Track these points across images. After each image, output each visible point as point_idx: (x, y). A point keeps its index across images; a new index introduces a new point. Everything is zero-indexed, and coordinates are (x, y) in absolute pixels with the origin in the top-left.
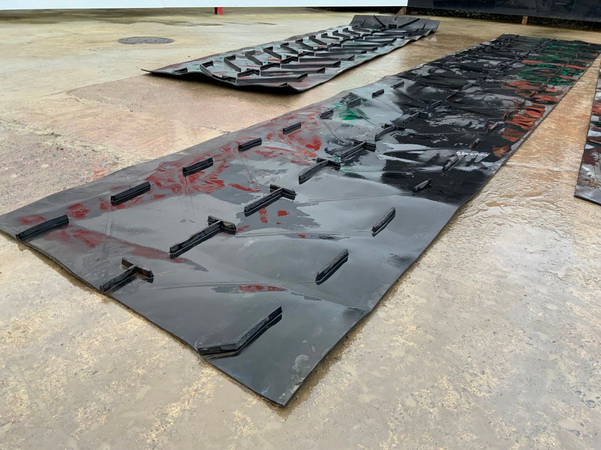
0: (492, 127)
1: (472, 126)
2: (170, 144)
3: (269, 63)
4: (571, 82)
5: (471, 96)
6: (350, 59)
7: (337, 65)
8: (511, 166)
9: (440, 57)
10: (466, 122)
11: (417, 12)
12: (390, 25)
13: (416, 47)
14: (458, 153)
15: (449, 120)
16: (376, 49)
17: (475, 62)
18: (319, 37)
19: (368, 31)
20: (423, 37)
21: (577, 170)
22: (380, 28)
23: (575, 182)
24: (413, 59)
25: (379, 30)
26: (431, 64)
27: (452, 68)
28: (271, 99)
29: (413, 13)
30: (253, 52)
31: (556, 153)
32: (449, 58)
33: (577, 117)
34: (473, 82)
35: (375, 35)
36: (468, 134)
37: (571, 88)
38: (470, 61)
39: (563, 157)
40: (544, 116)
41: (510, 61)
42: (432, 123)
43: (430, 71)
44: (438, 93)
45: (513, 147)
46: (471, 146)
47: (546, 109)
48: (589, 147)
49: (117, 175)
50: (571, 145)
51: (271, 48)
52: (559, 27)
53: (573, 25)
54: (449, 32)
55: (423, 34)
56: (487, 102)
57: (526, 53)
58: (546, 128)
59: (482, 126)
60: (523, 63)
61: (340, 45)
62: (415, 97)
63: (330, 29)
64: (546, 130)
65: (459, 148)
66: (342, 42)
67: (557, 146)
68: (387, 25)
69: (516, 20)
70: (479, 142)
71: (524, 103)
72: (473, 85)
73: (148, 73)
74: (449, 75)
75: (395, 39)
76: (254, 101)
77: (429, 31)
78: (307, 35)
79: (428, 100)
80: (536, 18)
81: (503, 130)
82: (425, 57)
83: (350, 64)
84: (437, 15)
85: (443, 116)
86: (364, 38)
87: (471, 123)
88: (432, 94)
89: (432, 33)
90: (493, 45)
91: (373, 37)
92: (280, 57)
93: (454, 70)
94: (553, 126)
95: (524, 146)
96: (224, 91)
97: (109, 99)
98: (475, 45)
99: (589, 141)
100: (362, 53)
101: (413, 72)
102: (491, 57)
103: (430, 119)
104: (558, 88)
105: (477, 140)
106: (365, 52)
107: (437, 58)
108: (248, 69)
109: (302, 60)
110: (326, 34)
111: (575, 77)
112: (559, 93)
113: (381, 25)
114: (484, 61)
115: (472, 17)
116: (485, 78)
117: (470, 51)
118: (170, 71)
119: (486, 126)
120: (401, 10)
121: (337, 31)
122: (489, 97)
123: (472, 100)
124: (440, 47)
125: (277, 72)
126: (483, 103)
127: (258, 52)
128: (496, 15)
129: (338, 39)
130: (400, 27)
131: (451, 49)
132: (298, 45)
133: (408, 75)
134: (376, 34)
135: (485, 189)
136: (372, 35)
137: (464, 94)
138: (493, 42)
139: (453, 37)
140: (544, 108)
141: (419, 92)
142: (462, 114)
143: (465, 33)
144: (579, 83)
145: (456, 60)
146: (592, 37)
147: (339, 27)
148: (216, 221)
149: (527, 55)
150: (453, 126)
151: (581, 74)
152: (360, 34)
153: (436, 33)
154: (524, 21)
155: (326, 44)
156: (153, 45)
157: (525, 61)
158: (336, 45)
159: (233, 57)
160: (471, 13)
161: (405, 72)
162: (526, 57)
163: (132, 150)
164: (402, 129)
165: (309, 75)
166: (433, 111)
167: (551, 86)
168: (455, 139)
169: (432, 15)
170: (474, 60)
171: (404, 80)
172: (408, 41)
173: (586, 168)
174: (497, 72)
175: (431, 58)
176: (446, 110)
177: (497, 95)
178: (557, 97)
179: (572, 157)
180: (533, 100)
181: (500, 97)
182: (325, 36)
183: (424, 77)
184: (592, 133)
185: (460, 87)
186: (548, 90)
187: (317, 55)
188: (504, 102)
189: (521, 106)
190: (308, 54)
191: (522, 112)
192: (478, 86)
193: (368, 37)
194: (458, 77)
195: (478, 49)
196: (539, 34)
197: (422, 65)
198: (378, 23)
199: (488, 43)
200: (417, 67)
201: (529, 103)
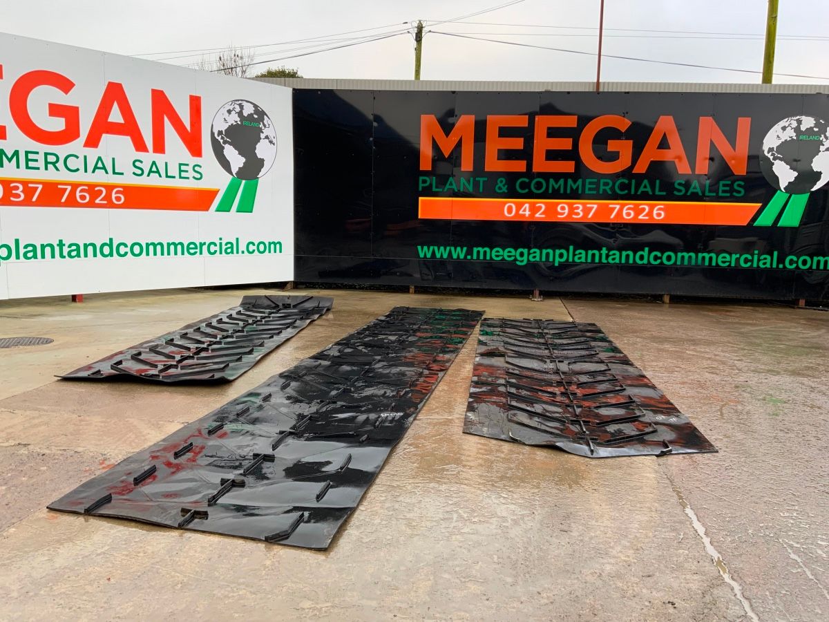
0: (402, 394)
1: (387, 395)
2: (143, 438)
3: (182, 356)
4: (456, 351)
5: (380, 370)
6: (262, 345)
7: (251, 352)
8: (420, 420)
9: (344, 335)
10: (382, 392)
11: (304, 286)
12: (283, 305)
13: (318, 327)
14: (382, 415)
15: (369, 392)
16: (281, 332)
17: (376, 339)
18: (214, 323)
19: (264, 313)
20: (321, 315)
21: (463, 417)
22: (274, 308)
23: (463, 424)
24: (320, 339)
25: (275, 311)
26: (338, 344)
27: (358, 346)
28: (205, 391)
29: (301, 286)
30: (157, 346)
31: (449, 407)
32: (352, 336)
33: (463, 379)
34: (379, 358)
35: (273, 317)
36: (385, 401)
37: (457, 356)
38: (371, 338)
39: (454, 409)
40: (438, 381)
41: (405, 335)
42: (356, 395)
43: (339, 351)
44: (353, 370)
45: (419, 406)
46: (389, 409)
47: (439, 375)
48: (471, 400)
49: (122, 465)
50: (459, 400)
51: (172, 340)
52: (444, 294)
53: (456, 291)
54: (344, 308)
55: (319, 311)
56: (394, 374)
57: (417, 326)
58: (441, 390)
59: (394, 393)
60: (417, 336)
61: (242, 331)
62: (335, 376)
63: (222, 313)
64: (441, 391)
65: (381, 411)
66: (243, 327)
67: (449, 402)
68: (281, 305)
69: (404, 290)
70: (395, 405)
71: (422, 373)
72: (380, 361)
73: (59, 378)
74: (357, 353)
75: (296, 321)
76: (191, 394)
77: (325, 309)
78: (201, 321)
79: (346, 377)
80: (422, 287)
81: (410, 395)
82: (330, 337)
83: (264, 351)
84: (325, 288)
85: (363, 389)
86: (263, 320)
87: (385, 393)
88: (347, 371)
89: (328, 310)
90: (388, 319)
91: (271, 319)
92: (189, 349)
93: (360, 348)
94: (446, 388)
95: (427, 405)
96: (156, 389)
97: (45, 408)
98: (372, 321)
99: (471, 395)
100: (270, 338)
101: (325, 353)
102: (389, 333)
103: (353, 392)
104: (447, 356)
105: (393, 404)
106: (272, 337)
107: (342, 338)
108: (164, 365)
109: (213, 350)
110: (221, 319)
111: (460, 345)
112: (448, 361)
113: (274, 305)
114: (384, 337)
115: (362, 288)
116: (388, 354)
117: (368, 328)
118: (84, 374)
119: (397, 393)
120: (288, 285)
121: (231, 315)
122: (395, 370)
123: (381, 373)
124: (340, 325)
125: (197, 365)
126: (391, 375)
127: (162, 345)
128: (384, 286)
129: (238, 324)
130: (295, 306)
131: (351, 326)
132: (197, 333)
133: (320, 356)
134: (273, 315)
135: (406, 436)
136: (270, 317)
137: (374, 369)
138: (387, 316)
139: (350, 313)
140: (438, 374)
141: (337, 371)
142: (377, 386)
143: (359, 308)
144: (463, 350)
145: (360, 339)
146: (473, 303)
147: (230, 309)
148: (228, 480)
149: (419, 327)
150: (372, 396)
151: (464, 342)
152: (256, 317)
153: (332, 310)
154: (412, 290)
155: (228, 331)
156: (33, 347)
157: (418, 334)
158: (239, 331)
159: (140, 354)
160: (360, 285)
161: (318, 353)
162: (419, 330)
163: (114, 447)
164: (335, 403)
165: (230, 365)
166: (354, 386)
167: (441, 355)
168: (377, 405)
169: (321, 288)
170: (374, 337)
171: (320, 361)
172: (308, 321)
173: (469, 414)
174: (396, 347)
175: (336, 337)
176: (364, 384)
177: (401, 368)
178: (447, 364)
179: (460, 408)
180: (429, 369)
181: (403, 369)
182: (220, 321)
183: (335, 357)
184: (473, 390)
185: (370, 364)
186: (439, 359)
187: (225, 343)
188: (407, 373)
189: (421, 374)
190: (215, 343)
191: (422, 379)
192: (383, 361)
193: (266, 319)
194: (365, 355)
195: (375, 325)
196: (427, 304)
197: (330, 346)
198: (269, 303)
199: (383, 318)
200: (327, 348)
201: (426, 372)
